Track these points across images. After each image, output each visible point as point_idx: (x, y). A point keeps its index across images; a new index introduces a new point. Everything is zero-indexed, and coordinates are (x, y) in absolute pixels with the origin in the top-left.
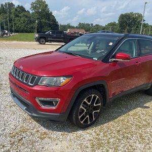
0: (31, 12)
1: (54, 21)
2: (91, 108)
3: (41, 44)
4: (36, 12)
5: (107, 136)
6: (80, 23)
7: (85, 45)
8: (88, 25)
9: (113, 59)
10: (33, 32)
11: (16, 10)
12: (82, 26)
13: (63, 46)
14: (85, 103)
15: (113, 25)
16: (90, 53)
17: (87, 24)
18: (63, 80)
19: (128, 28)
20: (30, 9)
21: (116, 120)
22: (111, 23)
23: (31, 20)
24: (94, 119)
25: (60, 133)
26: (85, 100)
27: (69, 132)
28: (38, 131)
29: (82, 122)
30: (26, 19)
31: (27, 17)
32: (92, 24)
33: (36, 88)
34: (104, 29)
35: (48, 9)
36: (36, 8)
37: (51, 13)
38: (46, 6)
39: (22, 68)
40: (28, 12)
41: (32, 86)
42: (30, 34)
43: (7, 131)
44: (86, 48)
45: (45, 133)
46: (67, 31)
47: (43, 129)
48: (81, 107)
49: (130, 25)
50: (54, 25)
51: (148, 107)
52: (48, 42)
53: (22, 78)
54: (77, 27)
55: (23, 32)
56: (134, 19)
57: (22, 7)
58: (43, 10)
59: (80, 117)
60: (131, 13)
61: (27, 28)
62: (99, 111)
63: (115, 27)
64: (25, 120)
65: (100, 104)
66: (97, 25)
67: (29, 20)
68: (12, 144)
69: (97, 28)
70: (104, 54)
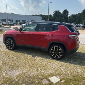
26: (8, 40)
62: (13, 46)
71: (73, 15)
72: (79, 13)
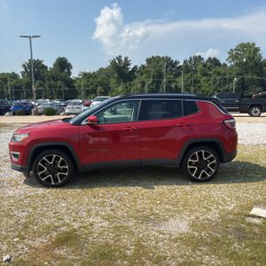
4: (237, 64)
11: (205, 66)
20: (227, 60)
23: (225, 79)
29: (43, 180)
30: (218, 78)
35: (260, 55)
36: (236, 58)
58: (249, 58)
59: (39, 174)
65: (66, 167)
67: (222, 79)
71: (86, 75)
72: (101, 70)
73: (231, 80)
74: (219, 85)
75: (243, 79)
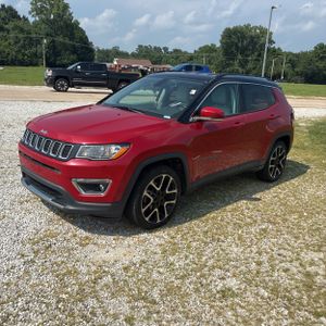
0: (31, 20)
1: (84, 40)
2: (161, 197)
3: (59, 91)
4: (42, 21)
5: (187, 239)
6: (140, 46)
7: (151, 92)
8: (157, 49)
9: (196, 118)
10: (36, 65)
12: (144, 53)
13: (111, 94)
14: (151, 188)
15: (209, 50)
16: (159, 108)
17: (155, 48)
18: (115, 150)
19: (240, 57)
20: (30, 13)
21: (203, 218)
22: (205, 47)
23: (31, 39)
24: (167, 215)
25: (112, 237)
26: (152, 183)
27: (126, 236)
28: (75, 236)
29: (147, 219)
30: (21, 36)
31: (22, 30)
32: (166, 49)
33: (72, 163)
34: (191, 58)
35: (70, 14)
36: (42, 12)
37: (77, 23)
38: (66, 7)
39: (45, 132)
40: (26, 19)
41: (66, 161)
42: (30, 68)
43: (24, 236)
44: (153, 99)
45: (87, 238)
46: (112, 62)
47: (82, 233)
48: (145, 193)
49: (243, 51)
50: (83, 49)
51: (259, 199)
52: (73, 86)
53: (45, 149)
54: (133, 55)
55: (15, 65)
56: (252, 38)
57: (10, 8)
58: (58, 16)
59: (143, 210)
60: (247, 26)
61: (24, 55)
62: (174, 202)
63: (214, 54)
64: (50, 221)
65: (175, 191)
66: (176, 51)
67: (27, 38)
68: (36, 253)
69: (178, 57)
70: (182, 109)
73: (39, 42)
74: (24, 47)
75: (53, 41)
